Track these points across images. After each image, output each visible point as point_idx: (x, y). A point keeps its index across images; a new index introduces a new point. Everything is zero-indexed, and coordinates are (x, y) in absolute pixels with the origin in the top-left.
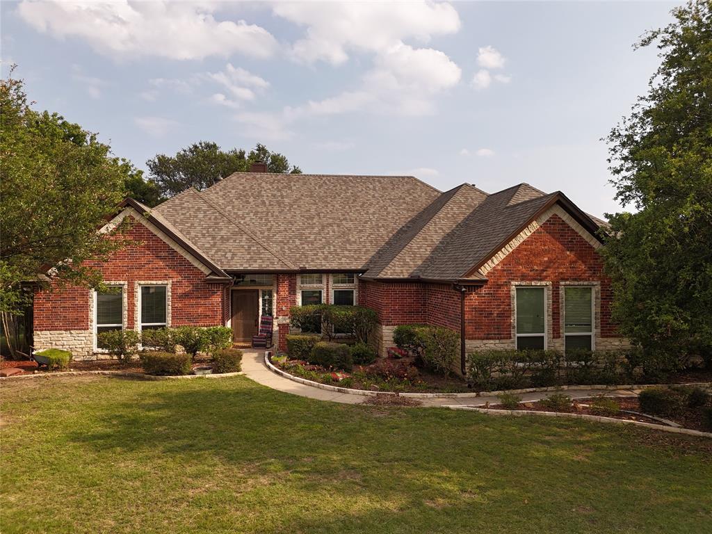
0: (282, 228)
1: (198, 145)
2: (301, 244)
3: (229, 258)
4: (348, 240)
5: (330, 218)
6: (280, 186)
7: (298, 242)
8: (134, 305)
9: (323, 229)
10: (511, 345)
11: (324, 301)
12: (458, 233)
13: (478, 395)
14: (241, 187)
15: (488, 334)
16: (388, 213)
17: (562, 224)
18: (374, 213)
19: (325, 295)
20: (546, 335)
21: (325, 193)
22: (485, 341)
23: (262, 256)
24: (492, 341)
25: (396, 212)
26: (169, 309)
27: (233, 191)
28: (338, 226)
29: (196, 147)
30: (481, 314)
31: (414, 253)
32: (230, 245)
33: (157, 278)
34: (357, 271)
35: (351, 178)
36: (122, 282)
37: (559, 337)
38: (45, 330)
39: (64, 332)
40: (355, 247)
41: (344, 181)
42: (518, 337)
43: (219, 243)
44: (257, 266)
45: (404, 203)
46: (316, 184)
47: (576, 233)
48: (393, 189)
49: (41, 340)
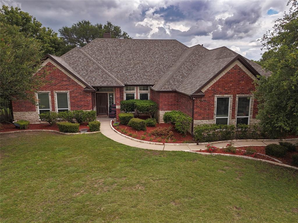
0: (117, 65)
1: (81, 22)
2: (125, 73)
3: (94, 81)
4: (146, 71)
5: (138, 60)
6: (116, 45)
7: (124, 72)
8: (54, 101)
9: (135, 66)
10: (213, 122)
11: (135, 98)
12: (194, 69)
13: (198, 144)
14: (99, 45)
15: (204, 117)
16: (164, 58)
17: (239, 69)
18: (158, 58)
19: (136, 95)
20: (229, 117)
21: (136, 48)
22: (202, 121)
23: (108, 79)
24: (205, 120)
25: (168, 57)
26: (69, 103)
27: (95, 47)
28: (142, 64)
29: (80, 23)
30: (201, 109)
31: (174, 79)
32: (94, 74)
33: (63, 90)
34: (150, 85)
35: (148, 41)
36: (48, 91)
37: (234, 118)
38: (18, 111)
39: (25, 112)
40: (149, 74)
41: (145, 42)
42: (216, 119)
43: (89, 73)
44: (106, 84)
45: (171, 52)
46: (132, 44)
47: (246, 73)
48: (167, 46)
49: (17, 115)
